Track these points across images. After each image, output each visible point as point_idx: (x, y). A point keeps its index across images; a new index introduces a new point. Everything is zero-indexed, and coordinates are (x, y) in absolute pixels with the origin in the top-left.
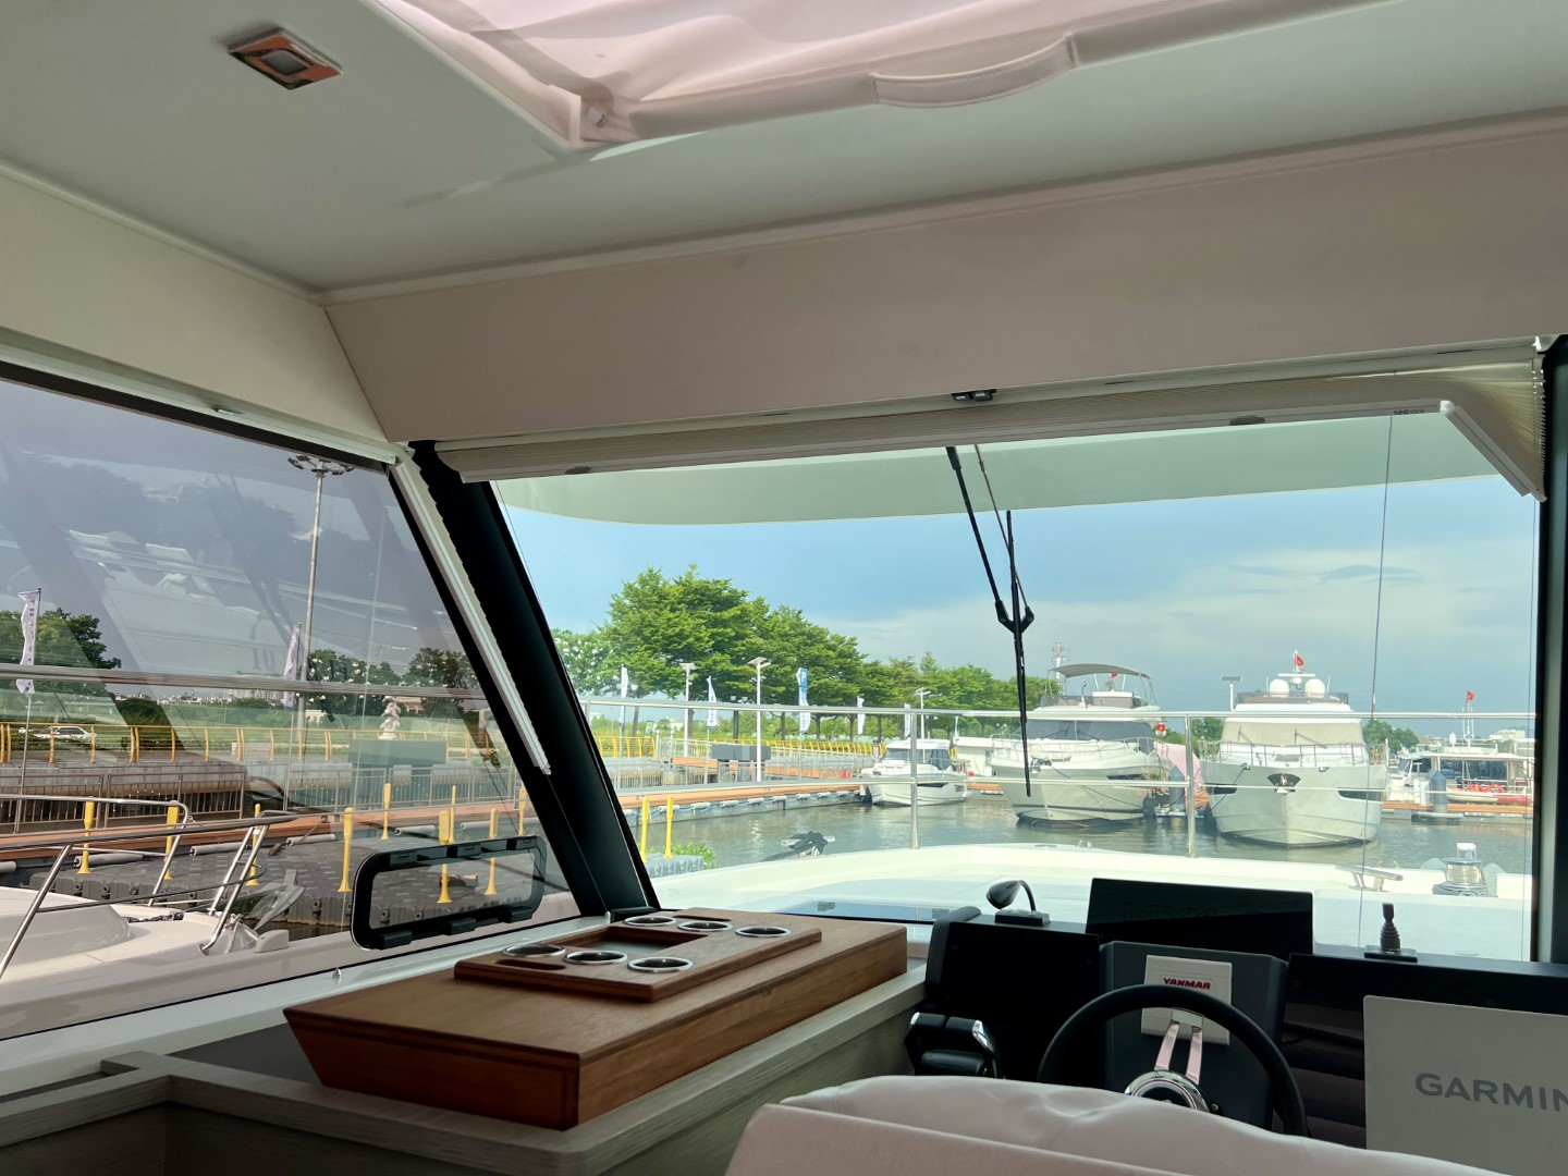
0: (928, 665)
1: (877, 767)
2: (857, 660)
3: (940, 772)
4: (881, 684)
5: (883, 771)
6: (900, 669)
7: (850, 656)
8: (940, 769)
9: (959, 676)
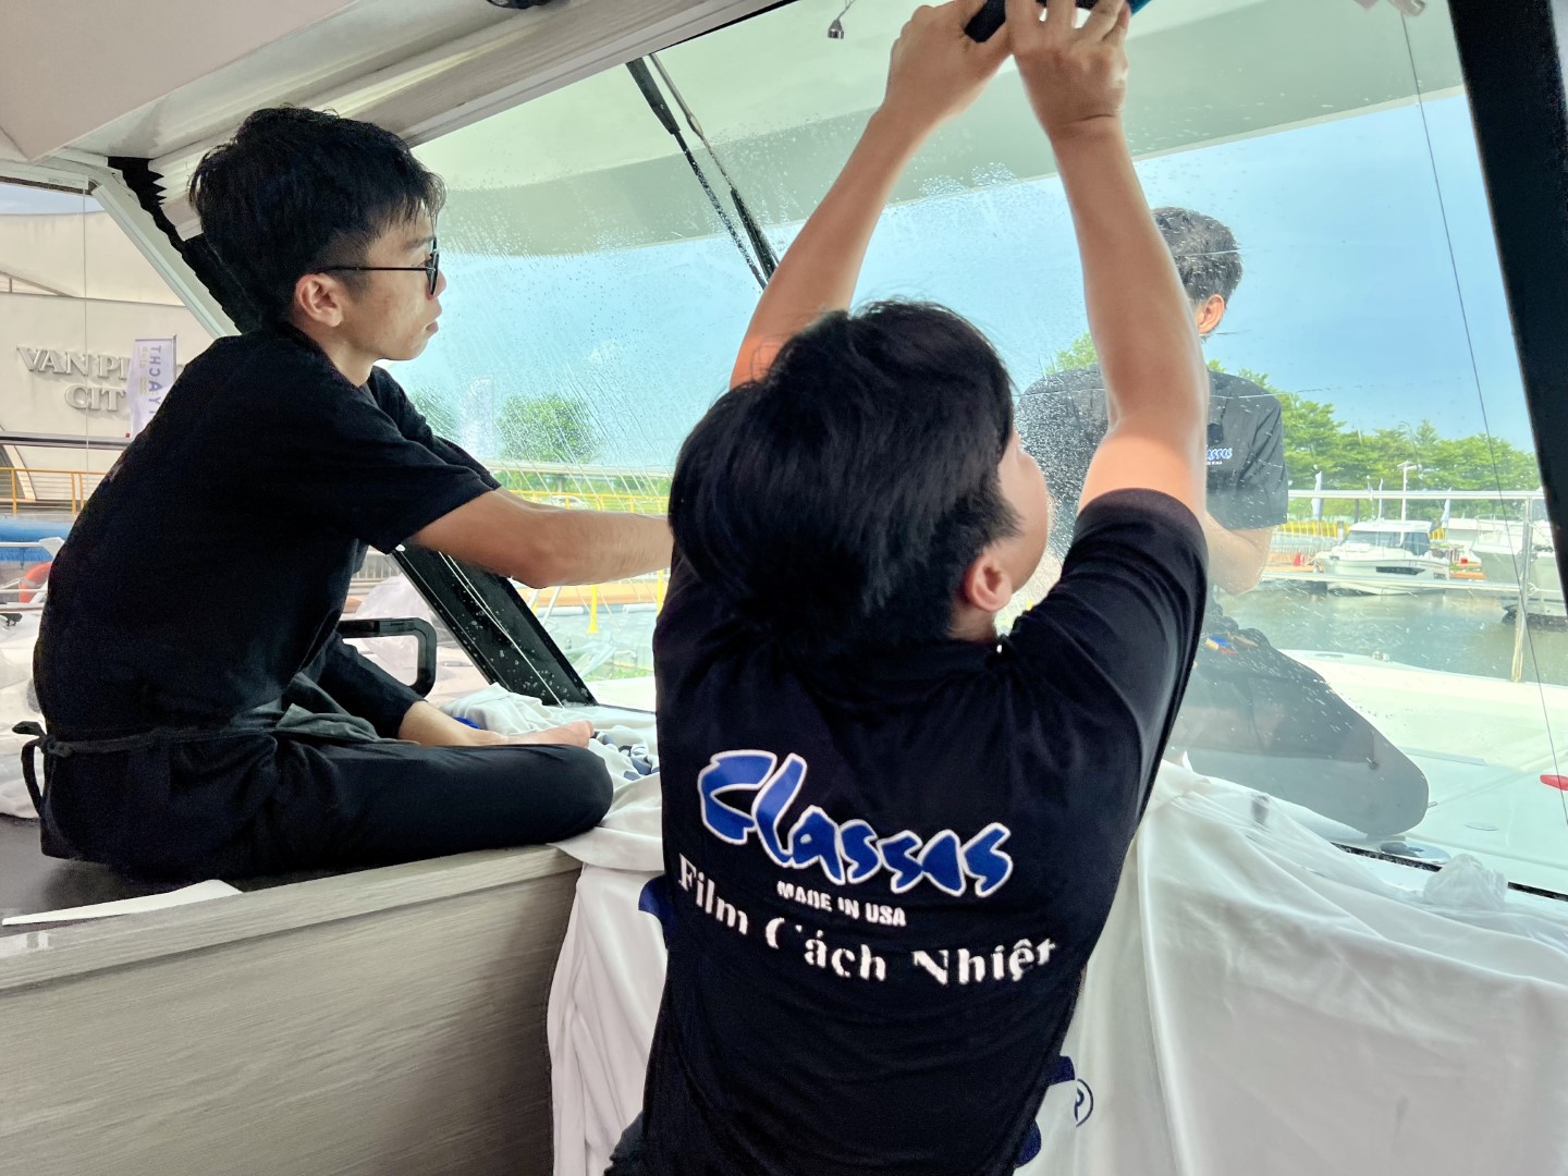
0: (1425, 435)
1: (1335, 551)
2: (1331, 429)
3: (1415, 558)
4: (1360, 457)
5: (1342, 556)
6: (1388, 440)
7: (1323, 425)
8: (1415, 554)
9: (1466, 447)
